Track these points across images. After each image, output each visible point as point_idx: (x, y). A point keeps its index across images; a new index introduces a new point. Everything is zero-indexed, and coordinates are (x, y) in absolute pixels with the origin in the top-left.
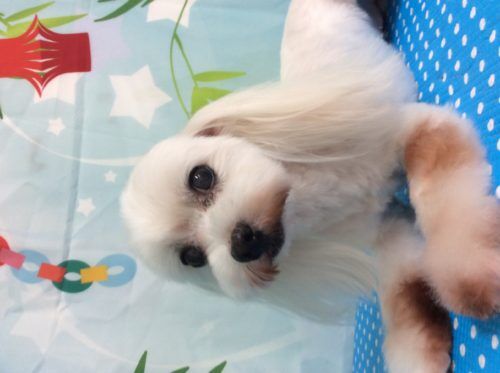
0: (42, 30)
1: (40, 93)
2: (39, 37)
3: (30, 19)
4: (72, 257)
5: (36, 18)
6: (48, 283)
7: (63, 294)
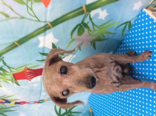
0: (28, 69)
1: (30, 81)
2: (28, 71)
3: (24, 68)
4: (41, 99)
5: (26, 67)
6: (36, 103)
7: (39, 104)
